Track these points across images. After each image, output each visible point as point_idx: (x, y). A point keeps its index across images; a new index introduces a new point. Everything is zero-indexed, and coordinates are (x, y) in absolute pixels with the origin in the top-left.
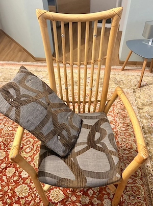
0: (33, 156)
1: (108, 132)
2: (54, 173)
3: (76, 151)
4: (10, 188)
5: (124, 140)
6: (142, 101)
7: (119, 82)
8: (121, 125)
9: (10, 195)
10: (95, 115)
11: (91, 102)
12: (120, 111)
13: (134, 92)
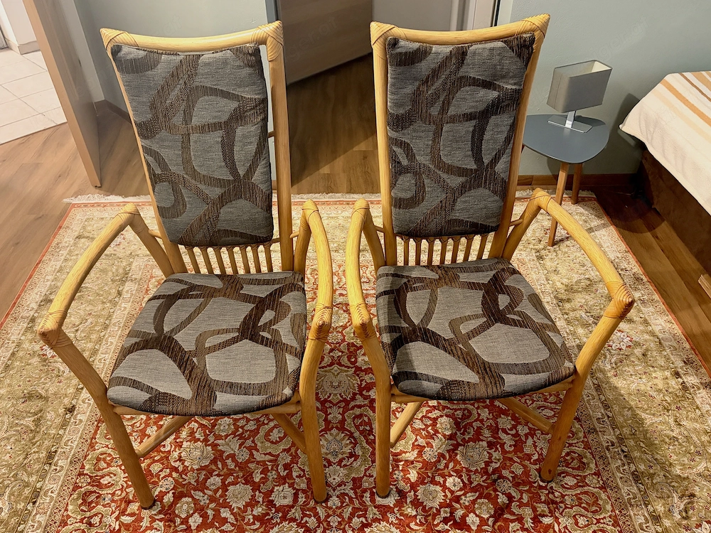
0: (293, 450)
1: (526, 291)
3: (463, 332)
6: (565, 281)
13: (540, 258)
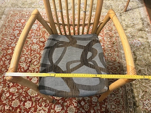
1: (99, 51)
2: (53, 87)
3: (71, 68)
4: (24, 90)
5: (110, 55)
6: (126, 23)
7: (108, 7)
8: (108, 43)
9: (24, 95)
10: (88, 37)
11: (85, 25)
12: (108, 31)
13: (121, 15)
